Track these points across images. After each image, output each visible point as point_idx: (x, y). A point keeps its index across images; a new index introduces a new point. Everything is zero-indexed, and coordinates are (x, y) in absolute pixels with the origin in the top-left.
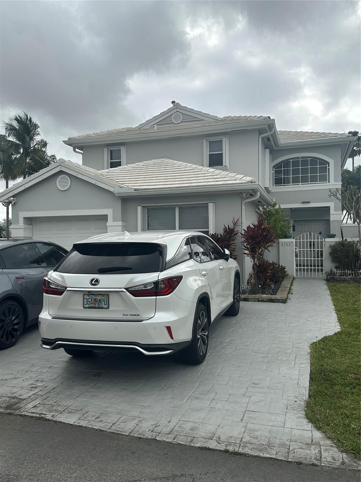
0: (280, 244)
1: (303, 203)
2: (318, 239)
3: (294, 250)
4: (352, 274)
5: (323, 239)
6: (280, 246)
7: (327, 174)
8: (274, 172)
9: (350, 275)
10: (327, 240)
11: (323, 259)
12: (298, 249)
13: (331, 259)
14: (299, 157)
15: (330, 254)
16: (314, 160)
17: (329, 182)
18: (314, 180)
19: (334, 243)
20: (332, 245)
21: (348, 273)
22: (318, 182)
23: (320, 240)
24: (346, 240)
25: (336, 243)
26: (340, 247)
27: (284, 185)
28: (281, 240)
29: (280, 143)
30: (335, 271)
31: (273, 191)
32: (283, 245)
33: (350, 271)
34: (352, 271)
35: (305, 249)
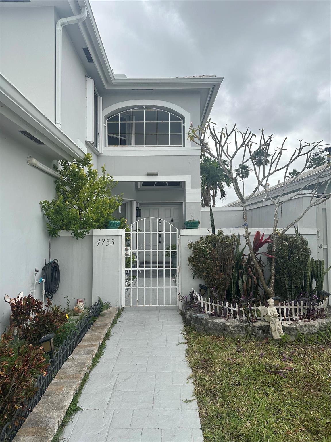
0: (95, 240)
1: (149, 174)
2: (167, 230)
3: (124, 252)
4: (240, 313)
5: (177, 230)
6: (95, 244)
7: (182, 134)
8: (107, 125)
9: (235, 317)
10: (185, 232)
11: (177, 269)
12: (132, 251)
13: (191, 272)
14: (142, 106)
15: (191, 261)
16: (164, 113)
17: (184, 146)
18: (163, 141)
19: (198, 238)
20: (194, 242)
21: (230, 310)
22: (170, 146)
23: (171, 232)
24: (220, 233)
25: (202, 239)
26: (209, 248)
27: (122, 146)
28: (97, 233)
29: (113, 78)
30: (202, 301)
31: (105, 154)
32: (101, 242)
33: (234, 307)
34: (240, 306)
35: (145, 251)
